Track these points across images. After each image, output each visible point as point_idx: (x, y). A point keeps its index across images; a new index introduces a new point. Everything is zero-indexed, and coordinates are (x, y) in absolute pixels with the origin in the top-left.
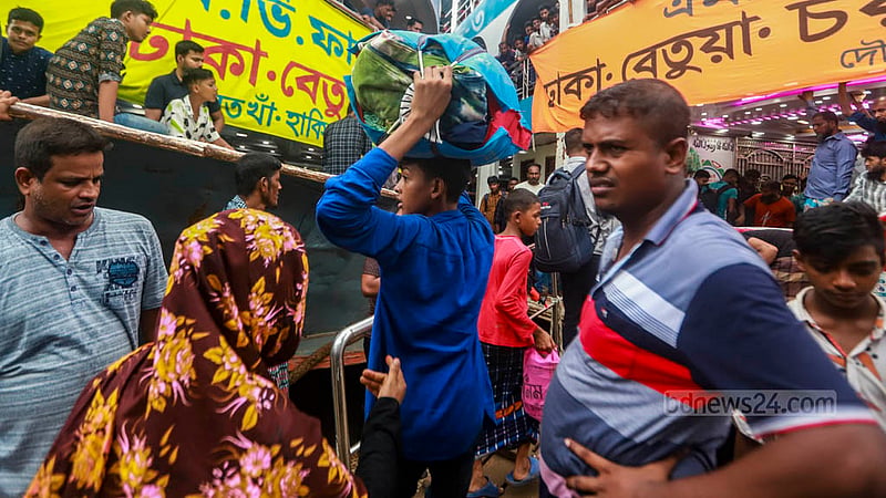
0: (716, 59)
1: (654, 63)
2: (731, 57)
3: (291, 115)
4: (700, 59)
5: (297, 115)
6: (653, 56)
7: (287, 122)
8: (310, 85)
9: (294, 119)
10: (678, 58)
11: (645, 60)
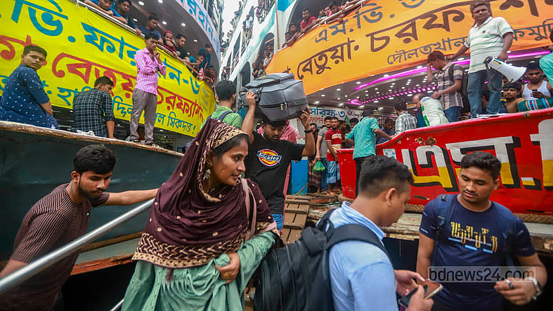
0: (337, 62)
1: (311, 67)
2: (343, 60)
3: (62, 90)
4: (331, 62)
5: (69, 91)
6: (310, 63)
7: (59, 95)
8: (83, 71)
9: (66, 93)
10: (321, 63)
11: (307, 65)
